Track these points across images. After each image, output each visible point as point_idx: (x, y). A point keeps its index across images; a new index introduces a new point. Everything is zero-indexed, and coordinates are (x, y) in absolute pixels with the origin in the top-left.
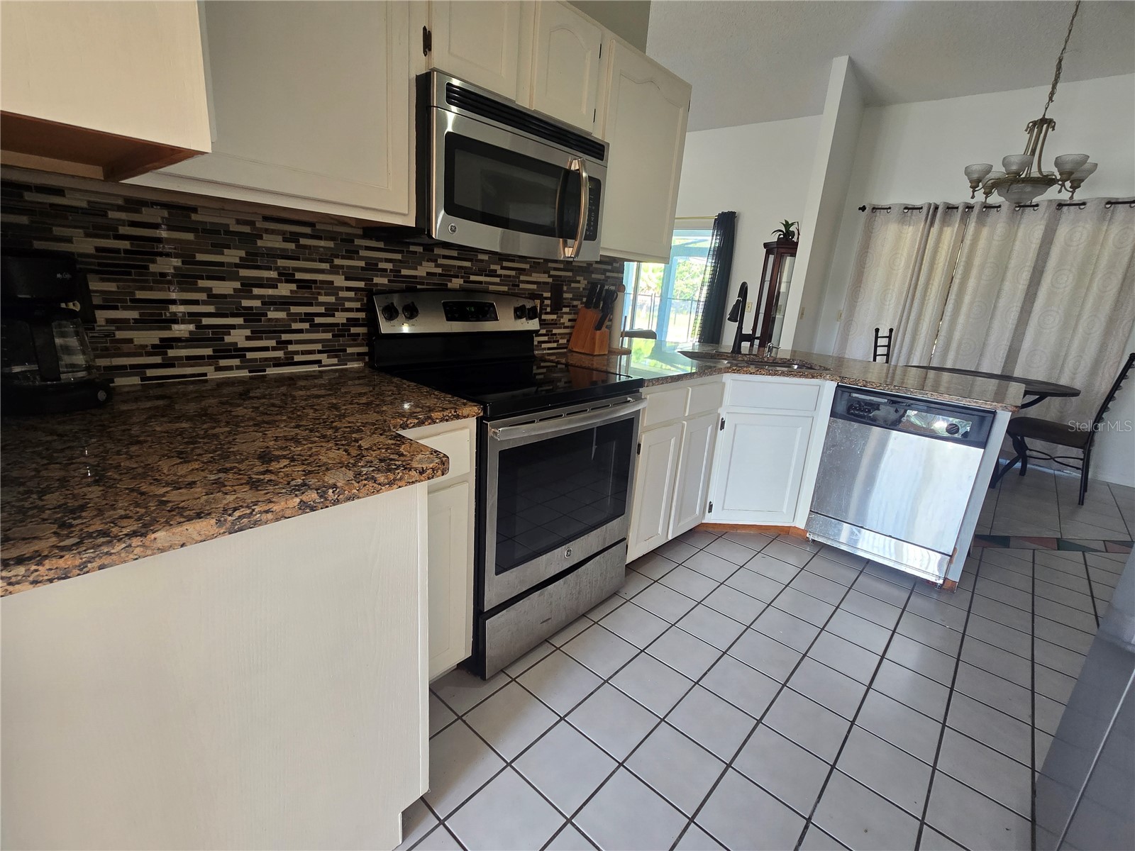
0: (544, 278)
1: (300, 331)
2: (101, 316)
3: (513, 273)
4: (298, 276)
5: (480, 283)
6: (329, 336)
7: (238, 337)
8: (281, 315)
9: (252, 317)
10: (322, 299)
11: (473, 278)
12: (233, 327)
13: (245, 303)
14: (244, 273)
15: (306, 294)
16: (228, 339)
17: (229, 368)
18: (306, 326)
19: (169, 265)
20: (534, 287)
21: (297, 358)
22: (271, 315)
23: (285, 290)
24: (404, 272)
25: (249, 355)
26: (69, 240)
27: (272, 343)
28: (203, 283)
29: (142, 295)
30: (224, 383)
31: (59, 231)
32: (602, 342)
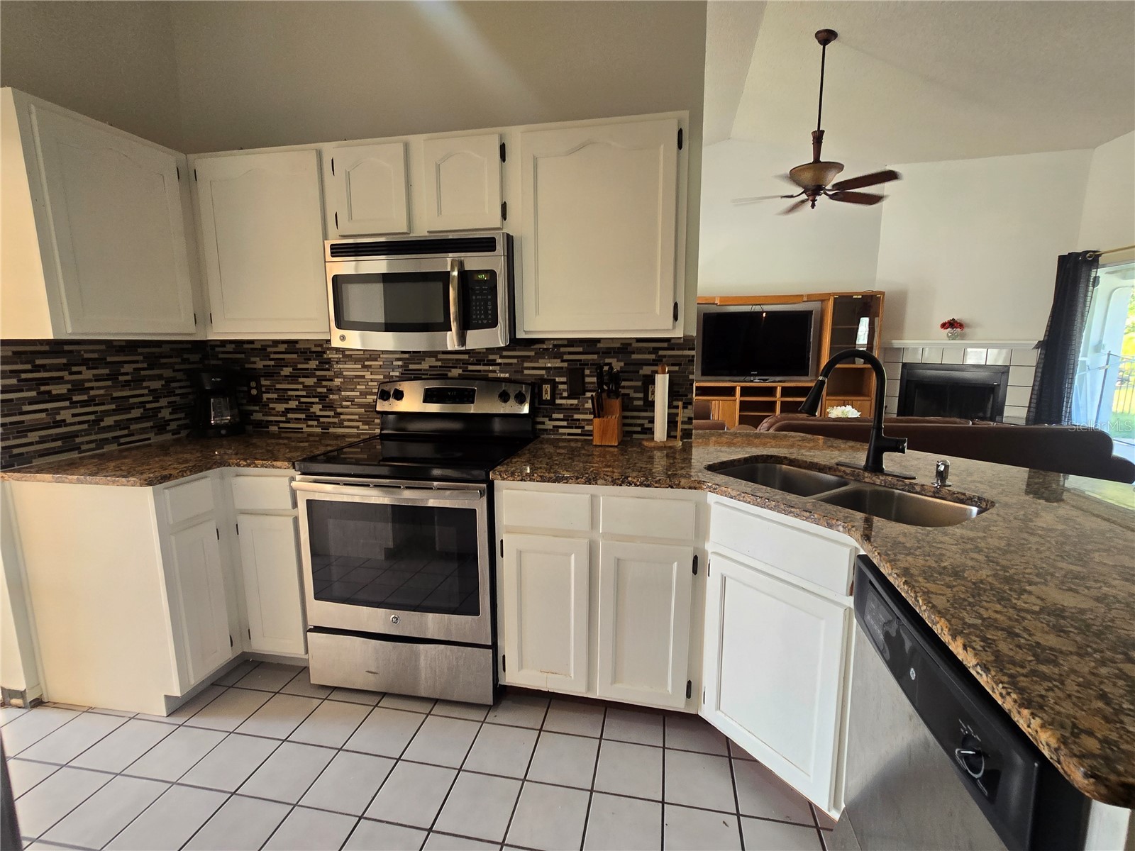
0: (556, 364)
1: (347, 407)
2: (266, 396)
3: (515, 361)
4: (346, 373)
5: (480, 371)
7: (316, 409)
8: (337, 397)
9: (322, 398)
10: (359, 387)
11: (471, 368)
12: (313, 403)
13: (319, 390)
14: (318, 373)
16: (312, 410)
17: (312, 426)
18: (350, 404)
19: (287, 371)
21: (346, 423)
22: (331, 397)
23: (338, 381)
24: (411, 367)
25: (322, 420)
26: (255, 363)
27: (332, 413)
28: (301, 380)
29: (278, 386)
30: (310, 434)
31: (253, 359)
32: (604, 431)
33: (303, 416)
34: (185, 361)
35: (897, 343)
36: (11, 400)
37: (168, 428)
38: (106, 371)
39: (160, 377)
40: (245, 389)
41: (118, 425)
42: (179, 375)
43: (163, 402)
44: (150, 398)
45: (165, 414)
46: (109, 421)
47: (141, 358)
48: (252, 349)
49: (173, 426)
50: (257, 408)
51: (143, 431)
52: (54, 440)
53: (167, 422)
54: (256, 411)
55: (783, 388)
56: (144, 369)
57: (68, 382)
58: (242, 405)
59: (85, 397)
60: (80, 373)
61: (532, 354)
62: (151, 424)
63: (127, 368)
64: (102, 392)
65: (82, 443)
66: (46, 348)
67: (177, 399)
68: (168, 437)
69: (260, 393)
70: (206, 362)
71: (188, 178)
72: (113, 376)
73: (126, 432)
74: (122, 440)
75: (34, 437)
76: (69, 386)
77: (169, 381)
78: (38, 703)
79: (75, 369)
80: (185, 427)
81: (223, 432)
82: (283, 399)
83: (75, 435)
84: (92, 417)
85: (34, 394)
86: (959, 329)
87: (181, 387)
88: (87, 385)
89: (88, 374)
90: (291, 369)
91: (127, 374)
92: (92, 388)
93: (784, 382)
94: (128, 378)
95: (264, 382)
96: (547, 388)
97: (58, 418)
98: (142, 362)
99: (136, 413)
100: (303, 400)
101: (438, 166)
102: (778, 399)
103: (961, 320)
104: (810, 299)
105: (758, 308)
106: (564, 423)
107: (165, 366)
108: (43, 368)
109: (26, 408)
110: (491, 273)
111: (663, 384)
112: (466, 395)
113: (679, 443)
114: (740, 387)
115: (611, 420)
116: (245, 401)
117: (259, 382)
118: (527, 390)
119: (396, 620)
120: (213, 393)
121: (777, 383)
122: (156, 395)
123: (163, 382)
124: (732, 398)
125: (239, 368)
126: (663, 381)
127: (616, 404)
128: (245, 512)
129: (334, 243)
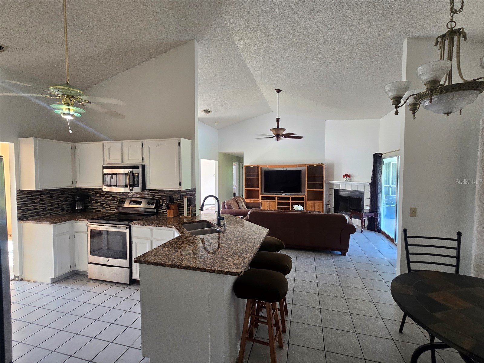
0: (163, 194)
1: (112, 205)
2: (92, 201)
3: (153, 194)
4: (112, 196)
6: (116, 206)
7: (105, 205)
8: (110, 202)
9: (107, 202)
10: (115, 199)
13: (106, 200)
14: (106, 195)
15: (113, 199)
16: (104, 206)
17: (103, 210)
18: (113, 204)
19: (98, 195)
21: (112, 209)
22: (109, 202)
23: (110, 198)
25: (106, 208)
26: (90, 192)
27: (109, 207)
28: (101, 197)
29: (96, 199)
30: (103, 212)
31: (90, 191)
32: (170, 213)
33: (101, 207)
34: (72, 192)
35: (331, 182)
36: (25, 203)
37: (65, 210)
38: (50, 196)
39: (64, 197)
40: (88, 199)
41: (51, 209)
42: (70, 196)
43: (64, 203)
44: (61, 202)
45: (64, 206)
46: (49, 208)
47: (59, 192)
48: (90, 189)
49: (66, 209)
50: (90, 205)
51: (57, 211)
52: (34, 213)
53: (65, 208)
54: (90, 206)
55: (292, 197)
56: (60, 195)
58: (86, 204)
59: (43, 202)
60: (43, 196)
61: (157, 192)
62: (60, 209)
63: (55, 195)
64: (48, 201)
65: (41, 214)
66: (35, 191)
67: (69, 202)
68: (65, 212)
70: (78, 192)
71: (73, 149)
72: (51, 197)
73: (53, 211)
74: (52, 213)
75: (29, 212)
76: (40, 200)
77: (67, 197)
78: (22, 280)
79: (41, 195)
80: (70, 210)
81: (79, 211)
82: (97, 203)
83: (40, 212)
84: (44, 207)
85: (31, 202)
86: (349, 178)
87: (70, 199)
88: (44, 199)
89: (45, 196)
90: (99, 194)
91: (55, 196)
92: (45, 200)
93: (293, 195)
94: (55, 197)
95: (92, 198)
96: (161, 201)
97: (36, 207)
98: (59, 193)
99: (56, 206)
100: (102, 203)
101: (129, 148)
102: (290, 201)
103: (349, 174)
104: (299, 166)
105: (284, 169)
106: (165, 211)
107: (66, 194)
108: (34, 195)
109: (28, 205)
110: (138, 174)
111: (185, 201)
112: (140, 203)
113: (190, 216)
114: (277, 197)
115: (172, 210)
116: (87, 203)
117: (91, 198)
118: (155, 201)
119: (108, 261)
120: (77, 201)
121: (291, 195)
122: (62, 201)
123: (65, 198)
124: (275, 201)
125: (86, 194)
126: (185, 200)
127: (173, 206)
128: (76, 232)
129: (104, 165)
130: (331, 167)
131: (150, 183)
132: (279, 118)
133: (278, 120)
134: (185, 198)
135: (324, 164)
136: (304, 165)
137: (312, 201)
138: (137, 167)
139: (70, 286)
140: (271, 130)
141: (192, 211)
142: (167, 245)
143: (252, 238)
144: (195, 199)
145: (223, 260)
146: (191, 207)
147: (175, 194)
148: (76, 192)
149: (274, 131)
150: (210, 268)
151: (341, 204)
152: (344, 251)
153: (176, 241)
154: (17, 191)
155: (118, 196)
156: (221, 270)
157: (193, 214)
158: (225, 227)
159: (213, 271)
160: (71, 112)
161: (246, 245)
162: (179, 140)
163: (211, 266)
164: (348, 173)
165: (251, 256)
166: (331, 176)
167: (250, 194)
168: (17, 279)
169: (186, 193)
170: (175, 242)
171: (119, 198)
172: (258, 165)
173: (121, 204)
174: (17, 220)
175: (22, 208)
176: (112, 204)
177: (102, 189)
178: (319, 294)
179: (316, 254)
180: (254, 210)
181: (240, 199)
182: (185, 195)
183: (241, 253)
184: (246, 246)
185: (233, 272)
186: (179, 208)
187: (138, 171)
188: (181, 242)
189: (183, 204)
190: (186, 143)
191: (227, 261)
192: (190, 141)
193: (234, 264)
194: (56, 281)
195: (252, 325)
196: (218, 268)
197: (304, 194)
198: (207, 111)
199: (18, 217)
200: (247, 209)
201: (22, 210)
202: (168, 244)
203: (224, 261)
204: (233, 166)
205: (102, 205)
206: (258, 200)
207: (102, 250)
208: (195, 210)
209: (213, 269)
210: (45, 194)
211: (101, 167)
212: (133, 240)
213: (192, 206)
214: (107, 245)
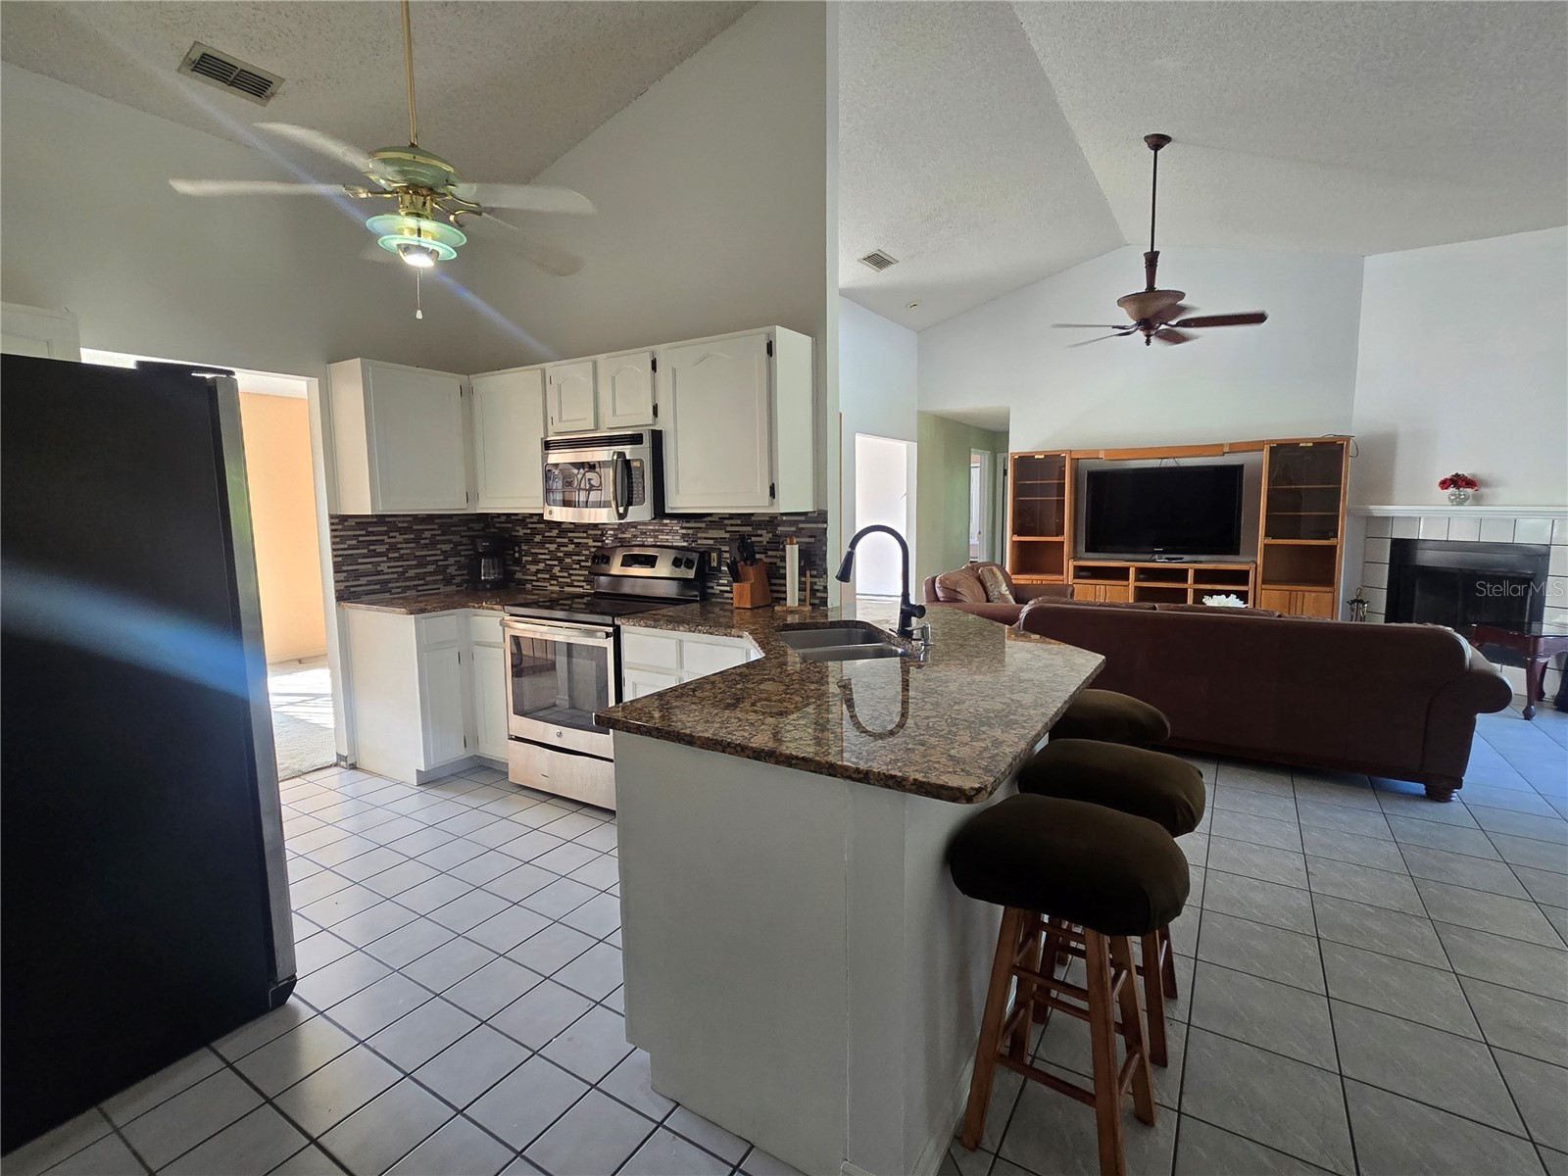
0: (721, 534)
1: (575, 569)
2: (524, 558)
3: (691, 531)
4: (576, 541)
6: (587, 573)
9: (561, 560)
10: (584, 552)
12: (555, 565)
14: (558, 540)
15: (577, 550)
16: (554, 571)
17: (553, 585)
18: (578, 566)
19: (538, 538)
20: (712, 542)
21: (575, 584)
22: (566, 560)
23: (571, 547)
26: (517, 531)
27: (566, 574)
28: (547, 546)
29: (533, 551)
30: (552, 592)
31: (517, 528)
32: (740, 594)
33: (548, 576)
35: (1379, 510)
36: (352, 555)
37: (454, 581)
38: (412, 536)
39: (449, 542)
40: (512, 552)
41: (417, 577)
42: (465, 540)
43: (451, 561)
44: (442, 557)
45: (452, 570)
46: (411, 573)
47: (436, 527)
48: (518, 520)
49: (458, 580)
50: (518, 569)
51: (435, 582)
52: (374, 584)
53: (453, 577)
54: (518, 571)
55: (1197, 572)
56: (438, 535)
57: (387, 544)
58: (509, 565)
59: (397, 555)
60: (395, 537)
61: (703, 525)
62: (441, 577)
63: (427, 534)
64: (408, 551)
65: (392, 588)
66: (375, 520)
67: (462, 559)
68: (454, 588)
69: (521, 556)
70: (487, 530)
71: (466, 392)
72: (416, 540)
73: (422, 582)
74: (419, 588)
75: (363, 580)
76: (387, 546)
77: (457, 544)
78: (353, 767)
79: (391, 534)
80: (466, 581)
81: (488, 586)
82: (536, 562)
83: (389, 581)
84: (401, 569)
85: (366, 551)
86: (1469, 490)
87: (465, 550)
88: (399, 546)
89: (400, 538)
90: (540, 537)
91: (426, 539)
92: (402, 549)
93: (1201, 562)
94: (427, 541)
95: (523, 547)
96: (714, 555)
97: (379, 569)
98: (437, 530)
99: (431, 568)
100: (548, 562)
101: (613, 378)
102: (1190, 586)
103: (1474, 476)
104: (1234, 448)
105: (1170, 463)
106: (728, 589)
107: (454, 533)
108: (373, 533)
109: (360, 561)
110: (641, 461)
111: (792, 553)
112: (650, 561)
113: (808, 608)
114: (1137, 569)
115: (747, 586)
116: (510, 563)
117: (520, 547)
118: (695, 556)
119: (560, 735)
120: (484, 555)
121: (1191, 564)
122: (446, 555)
123: (452, 546)
124: (1125, 583)
125: (507, 536)
126: (792, 549)
127: (751, 571)
128: (478, 644)
129: (548, 439)
130: (1384, 448)
131: (678, 492)
132: (1158, 253)
133: (1152, 260)
134: (792, 543)
135: (1348, 439)
136: (1255, 446)
137: (1285, 587)
138: (636, 439)
139: (462, 799)
140: (1122, 302)
141: (813, 592)
142: (713, 683)
143: (1032, 680)
144: (824, 548)
145: (905, 743)
146: (811, 576)
147: (759, 532)
148: (479, 530)
149: (1133, 307)
150: (853, 763)
151: (1420, 599)
152: (1442, 782)
153: (747, 671)
154: (332, 517)
155: (590, 542)
156: (892, 772)
157: (817, 601)
158: (926, 641)
159: (861, 776)
160: (426, 242)
161: (1006, 700)
162: (769, 335)
163: (857, 758)
164: (1466, 471)
165: (1023, 736)
166: (1381, 486)
167: (1029, 558)
168: (343, 763)
169: (794, 529)
170: (740, 675)
171: (594, 547)
172: (1063, 452)
173: (597, 566)
174: (334, 600)
175: (344, 568)
176: (575, 566)
177: (542, 515)
178: (1318, 938)
179: (1302, 783)
180: (1042, 601)
181: (991, 571)
182: (790, 535)
183: (983, 724)
184: (1004, 704)
185: (942, 787)
186: (773, 581)
187: (639, 454)
188: (760, 677)
189: (785, 568)
190: (792, 345)
191: (922, 745)
192: (808, 340)
193: (952, 758)
194: (429, 780)
195: (1022, 1012)
196: (884, 767)
197: (1252, 560)
198: (878, 261)
199: (336, 591)
200: (1017, 603)
201: (345, 574)
202: (717, 678)
203: (910, 746)
204: (970, 468)
205: (549, 569)
206: (1061, 577)
207: (556, 709)
208: (825, 587)
209: (863, 766)
210: (402, 531)
211: (539, 447)
212: (626, 673)
213: (814, 573)
214: (570, 696)
